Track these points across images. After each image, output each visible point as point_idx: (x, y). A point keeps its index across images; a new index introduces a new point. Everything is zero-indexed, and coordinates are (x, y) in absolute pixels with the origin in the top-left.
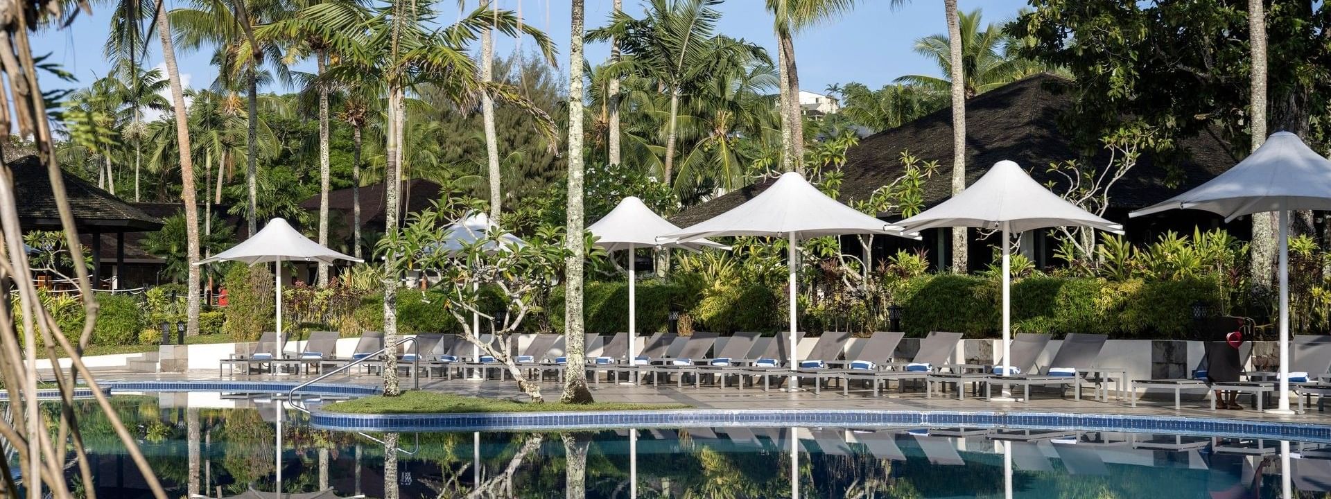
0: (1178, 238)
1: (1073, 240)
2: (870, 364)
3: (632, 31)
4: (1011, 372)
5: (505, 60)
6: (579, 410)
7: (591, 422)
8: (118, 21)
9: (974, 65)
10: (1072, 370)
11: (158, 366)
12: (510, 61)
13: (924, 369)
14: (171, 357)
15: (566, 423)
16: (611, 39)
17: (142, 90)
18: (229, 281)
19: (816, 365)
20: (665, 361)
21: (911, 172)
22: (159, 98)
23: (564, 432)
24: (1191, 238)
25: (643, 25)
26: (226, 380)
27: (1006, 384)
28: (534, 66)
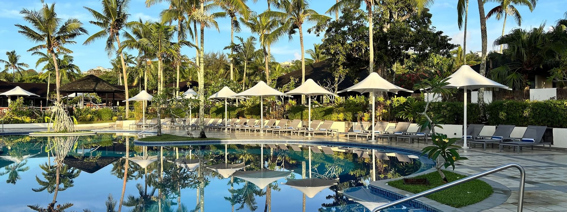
0: (353, 97)
1: (329, 98)
2: (280, 127)
3: (236, 47)
4: (311, 129)
5: (215, 54)
6: (202, 140)
7: (205, 143)
8: (108, 42)
9: (319, 56)
10: (325, 129)
11: (116, 126)
12: (217, 54)
13: (292, 128)
14: (119, 123)
15: (198, 143)
16: (231, 48)
17: (128, 59)
18: (135, 105)
19: (268, 127)
20: (234, 125)
21: (292, 81)
22: (132, 61)
23: (199, 145)
24: (355, 98)
25: (238, 45)
26: (131, 130)
27: (309, 133)
28: (222, 55)
